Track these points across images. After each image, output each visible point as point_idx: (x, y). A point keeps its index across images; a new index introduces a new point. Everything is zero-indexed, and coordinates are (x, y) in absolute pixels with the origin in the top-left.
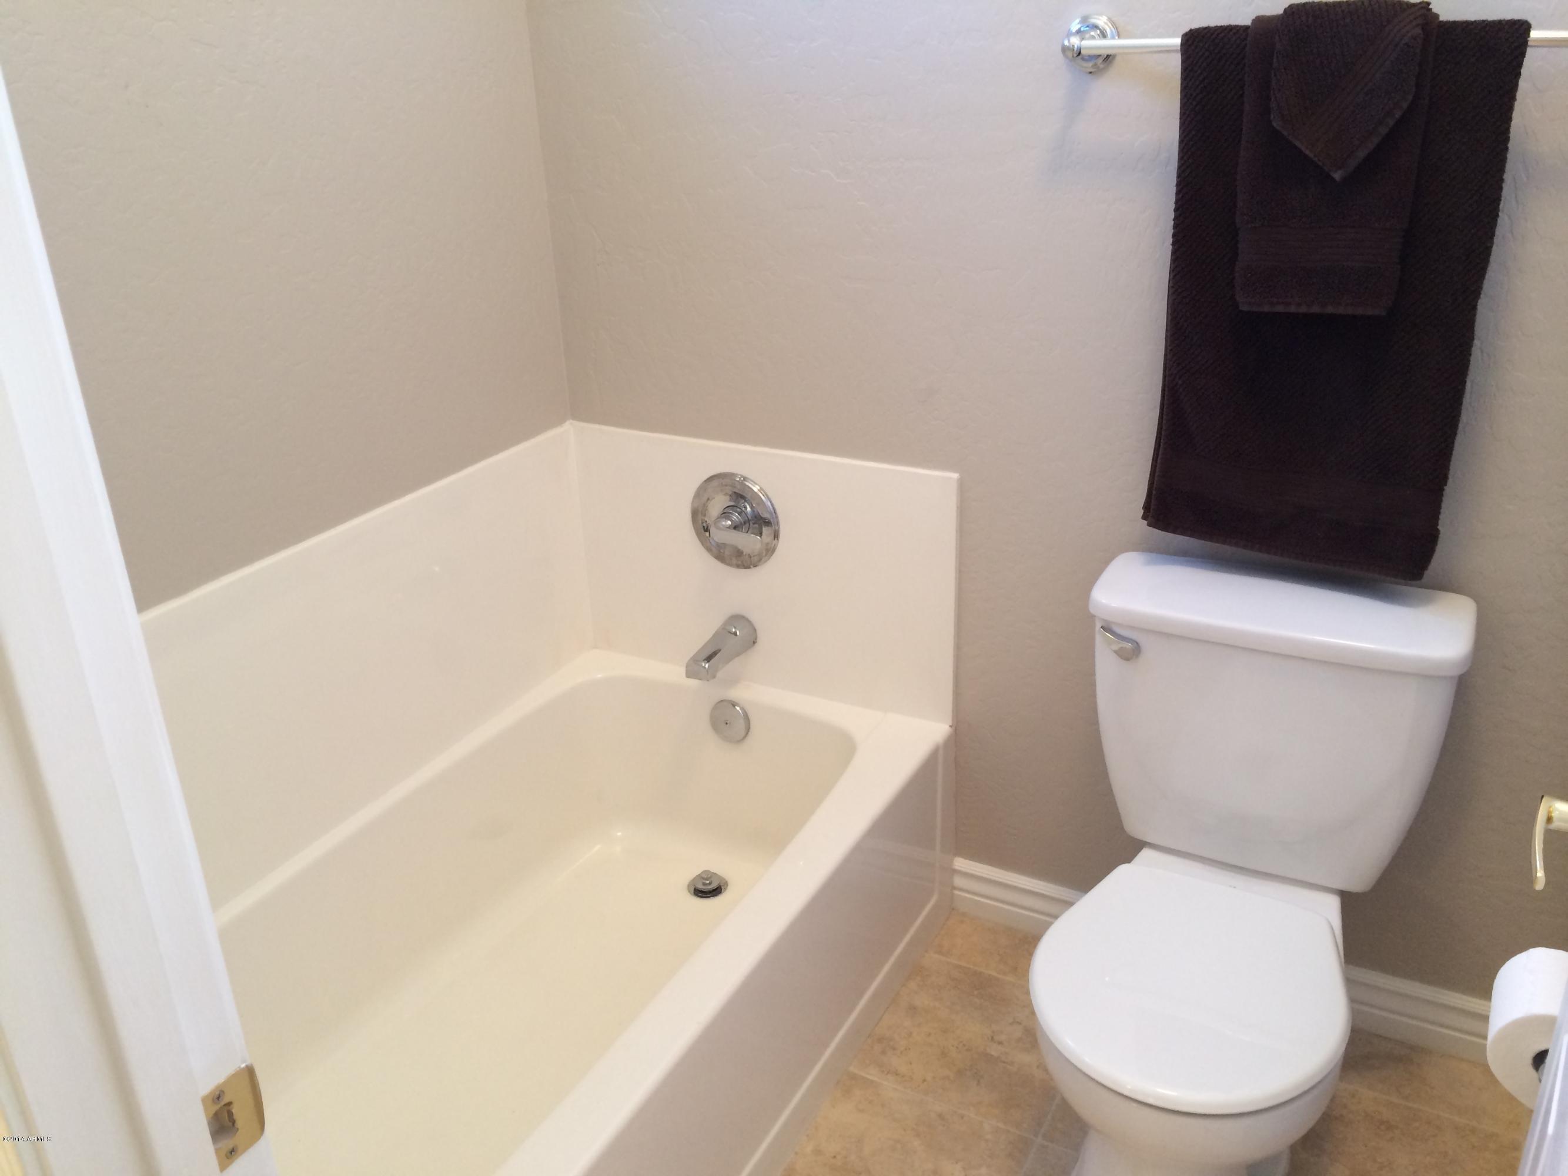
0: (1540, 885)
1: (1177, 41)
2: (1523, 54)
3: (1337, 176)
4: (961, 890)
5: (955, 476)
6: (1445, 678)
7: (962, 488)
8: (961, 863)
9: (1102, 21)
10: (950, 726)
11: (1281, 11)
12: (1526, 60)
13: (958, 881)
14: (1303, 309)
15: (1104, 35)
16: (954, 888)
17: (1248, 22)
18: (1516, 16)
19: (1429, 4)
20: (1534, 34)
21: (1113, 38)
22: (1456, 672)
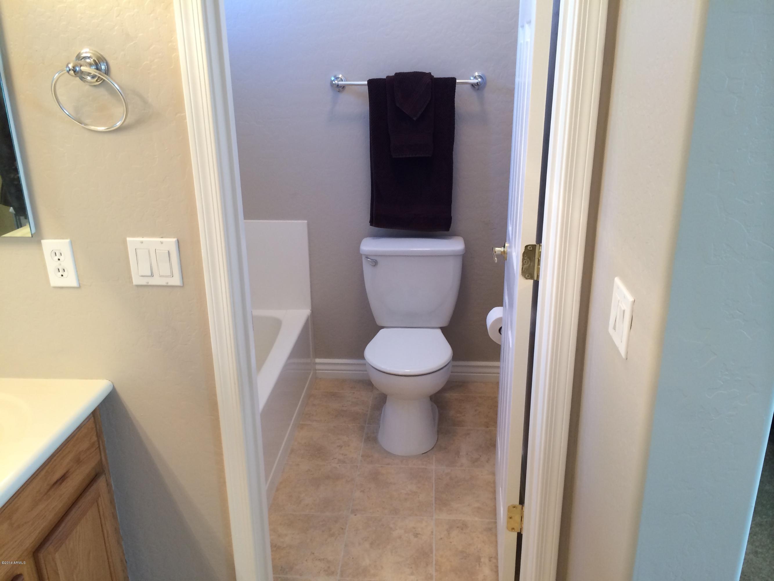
0: (496, 261)
1: (366, 83)
2: (455, 86)
3: (415, 119)
4: (319, 370)
5: (306, 221)
6: (460, 255)
7: (309, 225)
8: (318, 360)
9: (340, 76)
10: (311, 310)
11: (394, 75)
12: (456, 88)
13: (318, 367)
14: (411, 156)
15: (342, 81)
16: (316, 370)
17: (385, 77)
18: (452, 77)
19: (431, 73)
20: (457, 81)
21: (345, 81)
22: (462, 253)
